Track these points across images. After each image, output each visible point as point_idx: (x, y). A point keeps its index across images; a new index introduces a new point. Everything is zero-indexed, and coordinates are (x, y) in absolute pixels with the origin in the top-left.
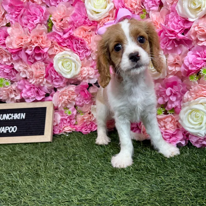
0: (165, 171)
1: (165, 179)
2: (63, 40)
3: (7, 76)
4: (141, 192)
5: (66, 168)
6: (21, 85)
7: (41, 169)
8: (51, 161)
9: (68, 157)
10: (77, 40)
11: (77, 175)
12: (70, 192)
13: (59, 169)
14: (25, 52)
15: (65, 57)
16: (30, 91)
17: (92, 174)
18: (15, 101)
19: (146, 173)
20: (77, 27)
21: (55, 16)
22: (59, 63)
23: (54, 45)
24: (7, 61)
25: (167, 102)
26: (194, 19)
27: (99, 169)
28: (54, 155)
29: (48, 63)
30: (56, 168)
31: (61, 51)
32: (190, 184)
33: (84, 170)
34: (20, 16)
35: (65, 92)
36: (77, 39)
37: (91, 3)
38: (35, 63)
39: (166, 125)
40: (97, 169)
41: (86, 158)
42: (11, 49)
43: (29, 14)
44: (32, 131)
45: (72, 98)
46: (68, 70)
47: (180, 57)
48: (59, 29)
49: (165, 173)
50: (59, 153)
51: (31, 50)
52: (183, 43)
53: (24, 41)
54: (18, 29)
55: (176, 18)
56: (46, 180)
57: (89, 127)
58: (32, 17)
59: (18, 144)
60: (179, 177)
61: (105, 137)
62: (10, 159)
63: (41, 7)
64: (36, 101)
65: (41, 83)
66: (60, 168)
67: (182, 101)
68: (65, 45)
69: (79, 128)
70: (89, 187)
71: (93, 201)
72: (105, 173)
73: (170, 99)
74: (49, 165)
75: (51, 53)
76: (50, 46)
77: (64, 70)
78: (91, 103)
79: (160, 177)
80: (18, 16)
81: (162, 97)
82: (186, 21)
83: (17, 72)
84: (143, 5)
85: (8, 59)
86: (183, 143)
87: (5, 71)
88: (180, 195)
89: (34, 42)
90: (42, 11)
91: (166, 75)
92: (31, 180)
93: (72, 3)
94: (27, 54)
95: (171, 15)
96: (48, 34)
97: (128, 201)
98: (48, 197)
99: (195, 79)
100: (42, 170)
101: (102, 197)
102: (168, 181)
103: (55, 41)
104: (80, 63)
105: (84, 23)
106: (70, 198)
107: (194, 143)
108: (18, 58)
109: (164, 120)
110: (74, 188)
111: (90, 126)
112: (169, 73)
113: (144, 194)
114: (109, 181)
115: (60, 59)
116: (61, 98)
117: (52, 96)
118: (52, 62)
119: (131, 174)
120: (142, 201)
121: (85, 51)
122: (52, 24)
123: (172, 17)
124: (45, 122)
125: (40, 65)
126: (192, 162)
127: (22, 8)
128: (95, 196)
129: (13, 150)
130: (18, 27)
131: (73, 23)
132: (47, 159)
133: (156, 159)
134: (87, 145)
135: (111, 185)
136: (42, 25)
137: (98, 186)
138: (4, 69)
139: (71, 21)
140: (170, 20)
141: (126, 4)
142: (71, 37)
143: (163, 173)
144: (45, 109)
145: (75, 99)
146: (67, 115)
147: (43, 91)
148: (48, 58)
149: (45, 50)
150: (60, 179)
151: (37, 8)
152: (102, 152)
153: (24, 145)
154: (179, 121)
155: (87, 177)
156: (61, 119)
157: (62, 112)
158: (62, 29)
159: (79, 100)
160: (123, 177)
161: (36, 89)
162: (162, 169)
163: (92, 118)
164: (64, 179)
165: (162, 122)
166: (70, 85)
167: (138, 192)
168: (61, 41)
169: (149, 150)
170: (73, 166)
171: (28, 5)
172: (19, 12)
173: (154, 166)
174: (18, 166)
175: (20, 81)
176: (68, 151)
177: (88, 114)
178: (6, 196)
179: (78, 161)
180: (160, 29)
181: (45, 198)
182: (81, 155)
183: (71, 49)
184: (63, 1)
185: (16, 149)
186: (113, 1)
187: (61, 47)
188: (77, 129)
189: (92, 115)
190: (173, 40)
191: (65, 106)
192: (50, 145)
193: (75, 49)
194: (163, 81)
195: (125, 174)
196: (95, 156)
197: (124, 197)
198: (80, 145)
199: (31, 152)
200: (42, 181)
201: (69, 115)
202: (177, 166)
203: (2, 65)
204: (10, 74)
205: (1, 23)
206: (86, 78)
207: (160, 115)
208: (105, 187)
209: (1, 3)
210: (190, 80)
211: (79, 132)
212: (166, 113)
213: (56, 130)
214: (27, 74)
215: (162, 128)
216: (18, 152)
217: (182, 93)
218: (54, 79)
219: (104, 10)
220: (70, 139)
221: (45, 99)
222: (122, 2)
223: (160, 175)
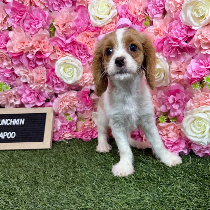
0: (166, 181)
1: (166, 188)
2: (65, 46)
3: (6, 81)
4: (142, 202)
5: (66, 176)
6: (21, 90)
7: (40, 176)
8: (50, 168)
9: (67, 164)
11: (77, 183)
13: (58, 177)
14: (26, 56)
15: (67, 62)
16: (30, 96)
17: (92, 183)
18: (15, 106)
19: (148, 182)
20: (80, 32)
21: (58, 22)
22: (61, 68)
23: (56, 50)
24: (8, 65)
25: (170, 110)
26: (197, 27)
27: (99, 178)
28: (53, 162)
29: (49, 68)
30: (56, 176)
31: (63, 56)
32: (193, 194)
33: (84, 179)
34: (22, 20)
35: (65, 98)
36: (79, 45)
37: (94, 9)
38: (36, 68)
39: (168, 133)
41: (87, 166)
42: (12, 53)
43: (32, 18)
44: (31, 137)
45: (73, 104)
46: (70, 76)
47: (183, 65)
48: (61, 34)
49: (167, 182)
50: (59, 161)
51: (33, 55)
52: (186, 51)
53: (26, 46)
54: (19, 33)
55: (179, 26)
56: (44, 188)
57: (89, 134)
58: (34, 21)
60: (181, 186)
61: (106, 145)
62: (8, 165)
63: (44, 11)
64: (36, 106)
65: (42, 88)
66: (59, 176)
67: (184, 110)
68: (68, 50)
69: (79, 135)
70: (89, 196)
72: (106, 181)
73: (172, 107)
74: (48, 172)
75: (52, 58)
76: (52, 50)
77: (66, 75)
78: (92, 110)
79: (162, 187)
80: (21, 20)
81: (164, 105)
82: (190, 29)
83: (17, 77)
84: (147, 13)
85: (8, 63)
86: (186, 152)
87: (5, 75)
88: (182, 205)
89: (36, 47)
90: (44, 16)
91: (169, 82)
92: (29, 188)
93: (75, 9)
94: (28, 58)
95: (175, 23)
96: (50, 39)
98: (46, 205)
99: (198, 87)
100: (41, 178)
101: (102, 206)
102: (170, 191)
103: (57, 46)
104: (82, 69)
105: (87, 29)
106: (70, 207)
107: (196, 152)
108: (19, 62)
109: (166, 128)
110: (73, 197)
111: (90, 133)
112: (172, 81)
113: (145, 203)
114: (110, 190)
115: (62, 64)
116: (61, 104)
117: (53, 102)
118: (54, 67)
119: (132, 183)
121: (88, 57)
122: (55, 29)
123: (176, 25)
124: (44, 128)
125: (41, 70)
126: (194, 172)
127: (25, 12)
128: (95, 205)
129: (11, 157)
130: (19, 31)
131: (75, 28)
132: (46, 166)
133: (158, 168)
134: (87, 153)
135: (112, 194)
136: (45, 29)
137: (98, 195)
138: (4, 74)
139: (73, 26)
140: (174, 28)
141: (129, 11)
142: (74, 43)
143: (165, 183)
144: (44, 115)
145: (76, 105)
146: (68, 122)
147: (43, 96)
148: (50, 63)
149: (47, 55)
150: (60, 187)
151: (40, 12)
152: (102, 160)
153: (22, 152)
154: (182, 129)
155: (87, 185)
156: (61, 125)
157: (62, 118)
158: (64, 34)
159: (80, 106)
160: (124, 186)
161: (36, 94)
162: (164, 178)
163: (93, 125)
164: (63, 187)
165: (164, 130)
166: (71, 91)
167: (139, 201)
168: (63, 46)
169: (151, 159)
170: (73, 174)
171: (31, 9)
172: (21, 16)
173: (155, 175)
174: (16, 173)
175: (20, 86)
176: (67, 159)
177: (89, 121)
178: (3, 204)
179: (78, 169)
180: (164, 36)
181: (43, 206)
182: (81, 162)
183: (73, 54)
184: (66, 6)
185: (14, 156)
186: (116, 8)
187: (63, 52)
188: (78, 136)
189: (93, 122)
190: (177, 47)
191: (66, 112)
192: (49, 152)
193: (77, 55)
194: (166, 89)
195: (126, 183)
196: (95, 164)
197: (125, 206)
198: (81, 153)
199: (29, 159)
200: (41, 188)
201: (70, 121)
202: (179, 175)
203: (2, 69)
204: (10, 79)
205: (3, 27)
206: (88, 84)
207: (162, 123)
208: (106, 196)
209: (4, 7)
210: (193, 88)
211: (80, 139)
212: (168, 121)
213: (56, 136)
214: (27, 79)
215: (164, 136)
216: (16, 159)
217: (185, 101)
218: (55, 85)
219: (108, 16)
220: (70, 146)
221: (45, 105)
222: (125, 9)
223: (162, 185)
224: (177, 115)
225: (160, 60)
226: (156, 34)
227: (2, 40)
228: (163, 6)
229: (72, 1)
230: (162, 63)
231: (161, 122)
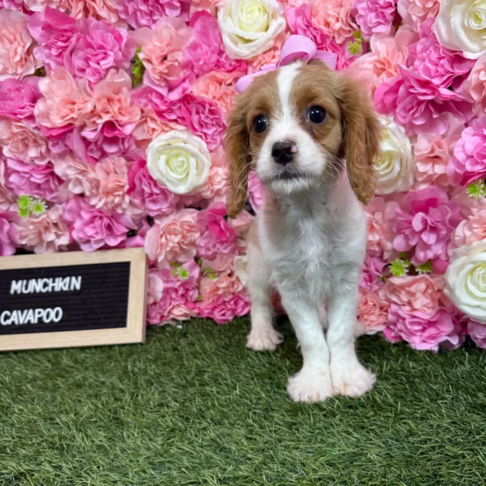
0: (415, 409)
1: (416, 427)
2: (167, 106)
3: (36, 191)
4: (363, 459)
5: (183, 405)
6: (70, 211)
7: (126, 408)
8: (147, 387)
9: (185, 378)
10: (200, 106)
11: (212, 419)
12: (197, 461)
13: (168, 406)
14: (80, 134)
15: (173, 145)
16: (91, 225)
17: (246, 418)
18: (57, 248)
19: (372, 413)
20: (200, 74)
21: (150, 51)
22: (159, 159)
23: (147, 116)
24: (39, 155)
25: (415, 246)
26: (475, 52)
27: (260, 406)
28: (152, 373)
29: (133, 160)
30: (161, 405)
31: (163, 131)
32: (478, 437)
33: (225, 410)
34: (69, 50)
35: (172, 227)
36: (200, 103)
37: (232, 19)
38: (103, 161)
39: (412, 299)
40: (257, 407)
41: (229, 381)
42: (46, 128)
43: (89, 45)
44: (99, 318)
45: (189, 239)
46: (182, 175)
47: (444, 142)
48: (158, 80)
49: (417, 413)
50: (165, 369)
51: (95, 130)
52: (450, 110)
53: (79, 110)
54: (63, 81)
55: (433, 52)
56: (138, 434)
57: (229, 307)
58: (95, 53)
59: (67, 349)
60: (450, 421)
62: (50, 384)
63: (117, 29)
64: (106, 248)
65: (119, 205)
66: (170, 404)
67: (450, 245)
68: (174, 117)
69: (206, 309)
70: (242, 449)
71: (253, 480)
72: (275, 415)
73: (421, 239)
74: (142, 397)
75: (140, 136)
76: (138, 118)
77: (172, 174)
78: (233, 252)
79: (404, 423)
80: (65, 50)
81: (402, 235)
82: (458, 58)
83: (60, 181)
84: (355, 22)
85: (39, 151)
86: (455, 341)
87: (32, 179)
88: (456, 464)
89: (102, 112)
90: (119, 38)
91: (411, 182)
92: (104, 435)
93: (187, 20)
94: (84, 139)
95: (422, 44)
96: (134, 92)
97: (334, 480)
98: (146, 473)
99: (482, 191)
100: (128, 410)
101: (274, 472)
102: (424, 432)
103: (150, 107)
104: (207, 158)
105: (216, 65)
106: (199, 475)
107: (479, 341)
108: (64, 149)
109: (407, 289)
110: (206, 452)
111: (231, 305)
112: (420, 179)
113: (371, 462)
114: (287, 435)
115: (162, 150)
116: (163, 240)
117: (143, 235)
118: (144, 158)
119: (337, 417)
120: (368, 478)
121: (220, 129)
122: (143, 69)
123: (425, 49)
124: (126, 296)
125: (116, 163)
126: (477, 387)
127: (73, 33)
128: (258, 469)
129: (56, 364)
130: (63, 78)
131: (190, 65)
132: (137, 383)
133: (393, 380)
134: (227, 350)
135: (292, 443)
136: (120, 70)
137: (261, 445)
138: (32, 176)
139: (185, 60)
140: (420, 56)
141: (314, 21)
142: (187, 99)
143: (412, 414)
144: (125, 266)
145: (197, 242)
146: (179, 281)
147: (121, 224)
148: (134, 147)
149: (128, 130)
150: (173, 430)
151: (107, 32)
152: (264, 366)
153: (80, 352)
154: (446, 291)
155: (233, 425)
156: (164, 289)
157: (165, 274)
158: (165, 80)
159: (205, 244)
160: (318, 425)
161: (106, 221)
162: (410, 403)
163: (236, 286)
164: (180, 431)
165: (403, 292)
166: (184, 210)
167: (356, 458)
168: (163, 108)
169: (377, 360)
170: (200, 400)
171: (87, 25)
172: (65, 42)
173: (389, 396)
174: (70, 401)
175: (67, 201)
176: (184, 365)
177: (227, 277)
178: (48, 472)
179: (211, 387)
180: (397, 77)
181: (140, 475)
182: (215, 372)
183: (186, 126)
184: (167, 16)
185: (63, 362)
186: (284, 14)
187: (163, 122)
188: (203, 312)
189: (238, 279)
190: (429, 101)
191: (174, 258)
192: (142, 351)
193: (197, 127)
194: (405, 197)
195: (323, 418)
196: (248, 375)
197: (326, 470)
198: (213, 350)
199: (97, 368)
200: (130, 434)
201: (183, 279)
202: (443, 395)
203: (26, 165)
204: (46, 187)
205: (24, 68)
206: (222, 193)
207: (399, 277)
208: (279, 447)
209: (25, 23)
210: (468, 194)
211: (208, 318)
212: (412, 271)
213: (153, 314)
214: (85, 186)
215: (402, 307)
216: (68, 369)
217: (450, 225)
218: (147, 197)
219: (264, 33)
220: (188, 335)
221: (127, 244)
222: (304, 16)
223: (405, 419)
224: (432, 258)
225: (390, 133)
226: (379, 71)
227: (22, 99)
228: (393, 5)
229: (181, 2)
230: (395, 139)
231: (397, 275)
